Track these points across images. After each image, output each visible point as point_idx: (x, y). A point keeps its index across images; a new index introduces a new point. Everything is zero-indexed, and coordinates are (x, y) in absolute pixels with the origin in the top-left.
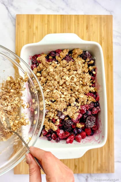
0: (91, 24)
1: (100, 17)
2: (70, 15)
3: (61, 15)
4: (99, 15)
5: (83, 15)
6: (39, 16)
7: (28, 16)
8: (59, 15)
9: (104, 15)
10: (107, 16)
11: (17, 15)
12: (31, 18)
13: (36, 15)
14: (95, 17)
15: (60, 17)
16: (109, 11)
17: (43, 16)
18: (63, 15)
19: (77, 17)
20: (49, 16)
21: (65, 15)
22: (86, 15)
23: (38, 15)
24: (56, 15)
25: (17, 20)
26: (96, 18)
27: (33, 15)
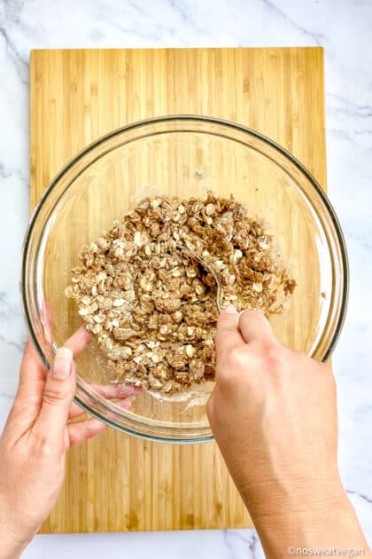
0: (257, 74)
1: (287, 52)
2: (195, 50)
3: (168, 50)
4: (283, 49)
5: (235, 49)
6: (100, 52)
7: (67, 53)
8: (160, 50)
9: (297, 48)
10: (307, 49)
11: (35, 53)
12: (74, 58)
13: (91, 50)
14: (272, 53)
15: (163, 55)
16: (313, 35)
17: (111, 54)
18: (174, 50)
19: (216, 54)
20: (129, 52)
21: (180, 50)
22: (244, 49)
23: (98, 50)
24: (152, 50)
25: (34, 67)
26: (272, 57)
27: (83, 51)
